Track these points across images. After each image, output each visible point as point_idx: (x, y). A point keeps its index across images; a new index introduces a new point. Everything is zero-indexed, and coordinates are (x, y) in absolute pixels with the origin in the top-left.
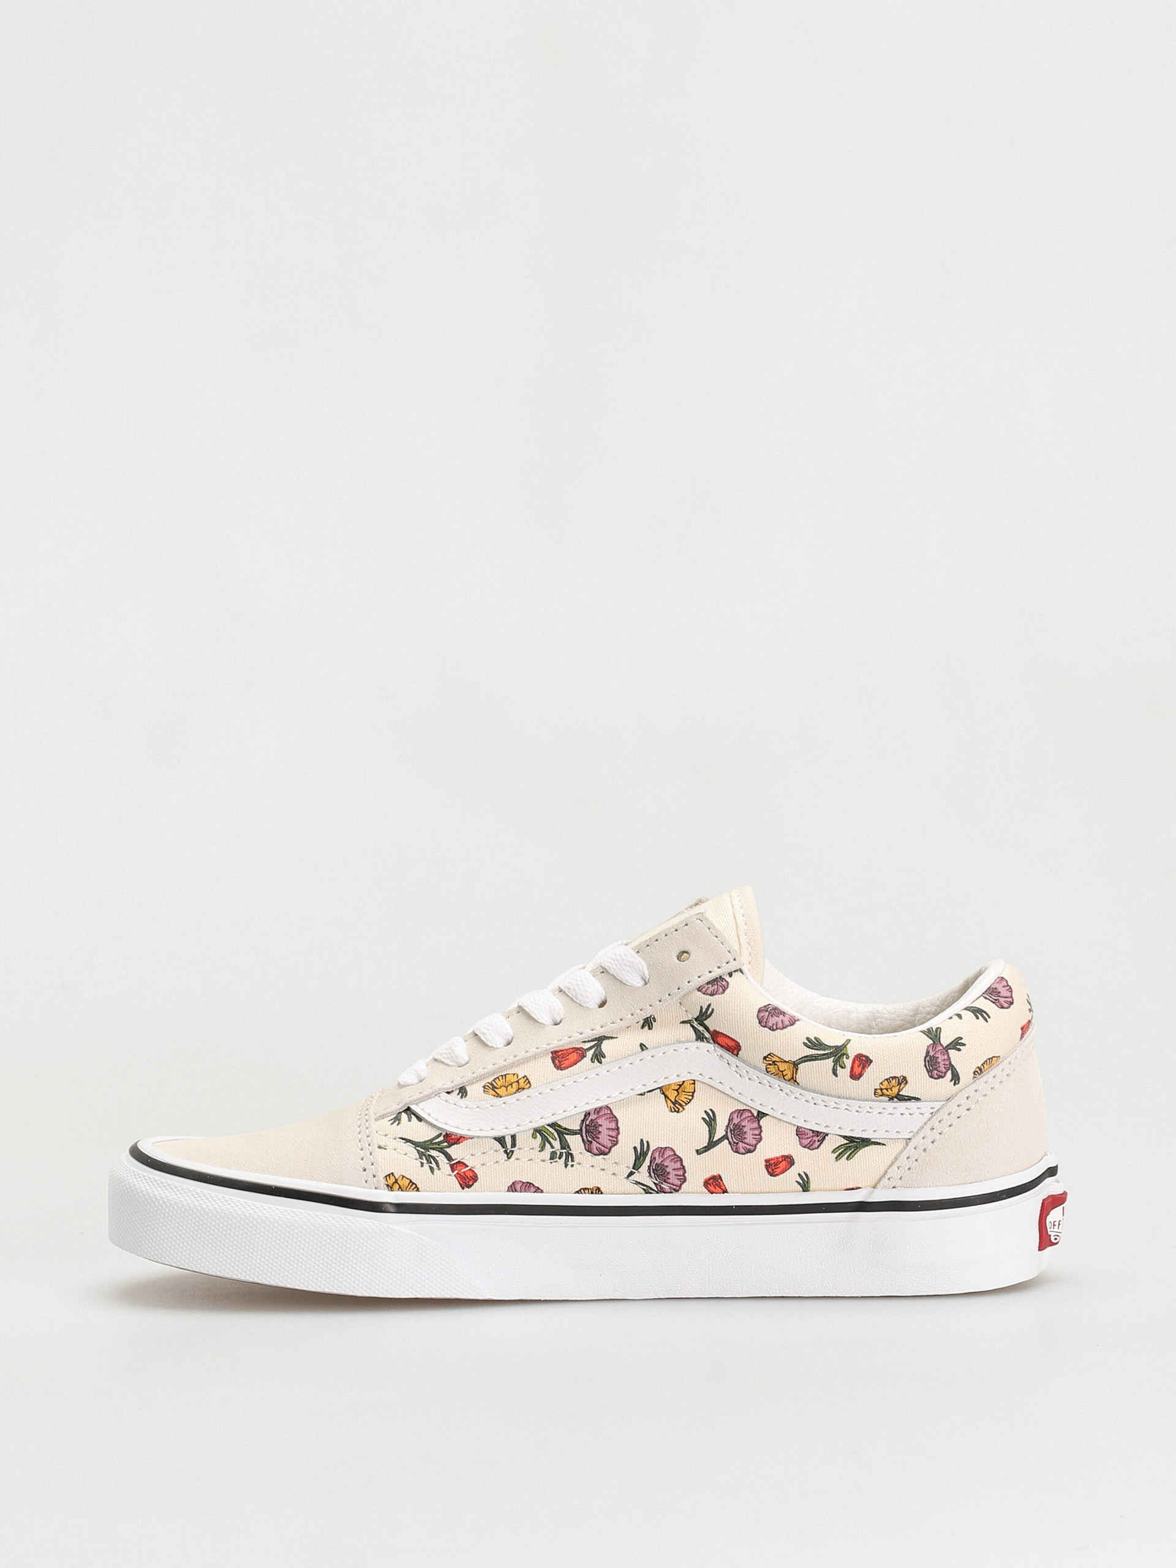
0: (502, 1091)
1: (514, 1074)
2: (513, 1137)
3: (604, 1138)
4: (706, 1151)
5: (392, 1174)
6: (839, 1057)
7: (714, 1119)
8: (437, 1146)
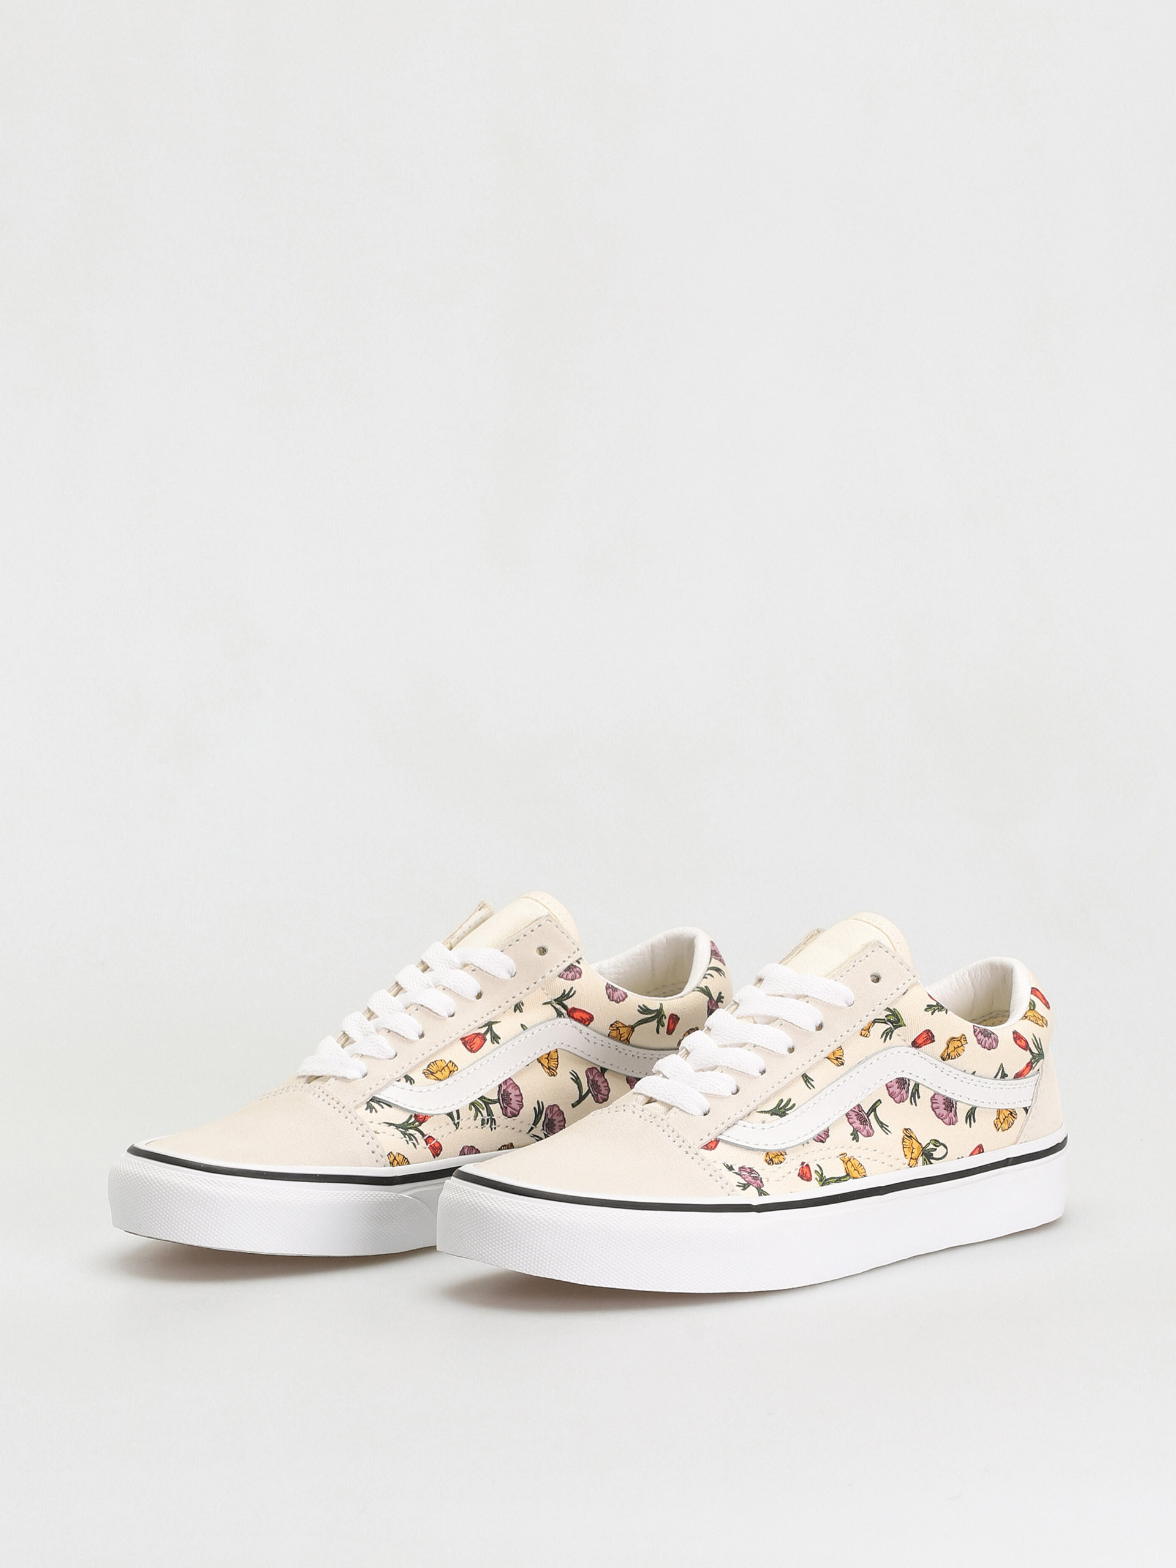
0: (439, 1075)
1: (441, 1060)
2: (458, 1111)
3: (514, 1104)
4: (578, 1104)
5: (391, 1152)
6: (661, 1018)
7: (578, 1078)
8: (412, 1126)
